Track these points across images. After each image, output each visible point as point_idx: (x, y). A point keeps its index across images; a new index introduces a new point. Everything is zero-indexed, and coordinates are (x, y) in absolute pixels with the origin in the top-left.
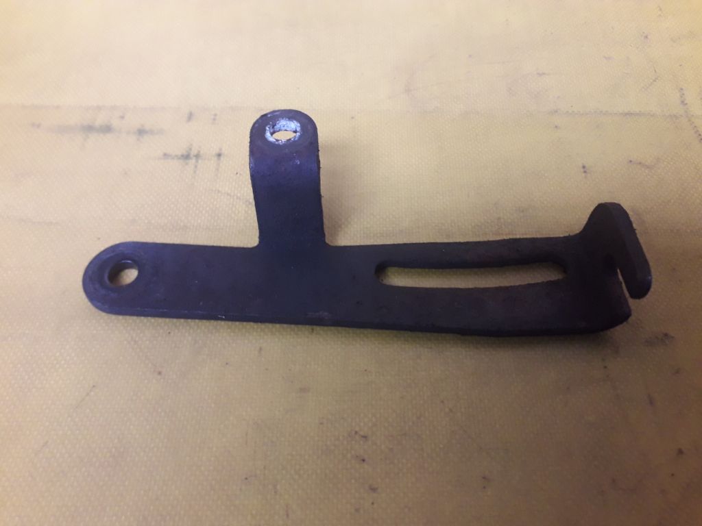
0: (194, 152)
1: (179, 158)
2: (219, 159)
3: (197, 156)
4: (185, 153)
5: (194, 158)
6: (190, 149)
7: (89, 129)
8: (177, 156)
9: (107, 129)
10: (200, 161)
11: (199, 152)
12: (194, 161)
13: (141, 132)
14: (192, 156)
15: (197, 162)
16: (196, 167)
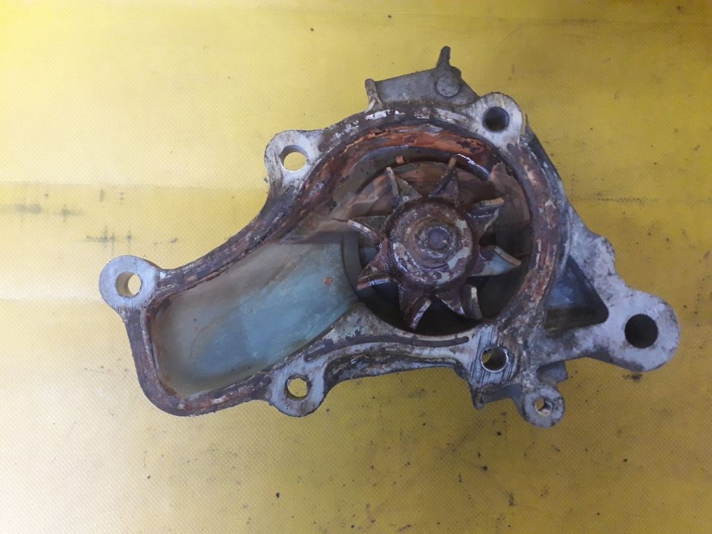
0: (110, 235)
1: (100, 241)
2: (129, 242)
3: (113, 238)
4: (104, 237)
5: (111, 241)
6: (106, 231)
7: (22, 209)
8: (97, 238)
9: (36, 209)
10: (115, 244)
11: (113, 234)
12: (110, 244)
13: (65, 213)
14: (108, 238)
15: (113, 245)
16: (113, 249)
